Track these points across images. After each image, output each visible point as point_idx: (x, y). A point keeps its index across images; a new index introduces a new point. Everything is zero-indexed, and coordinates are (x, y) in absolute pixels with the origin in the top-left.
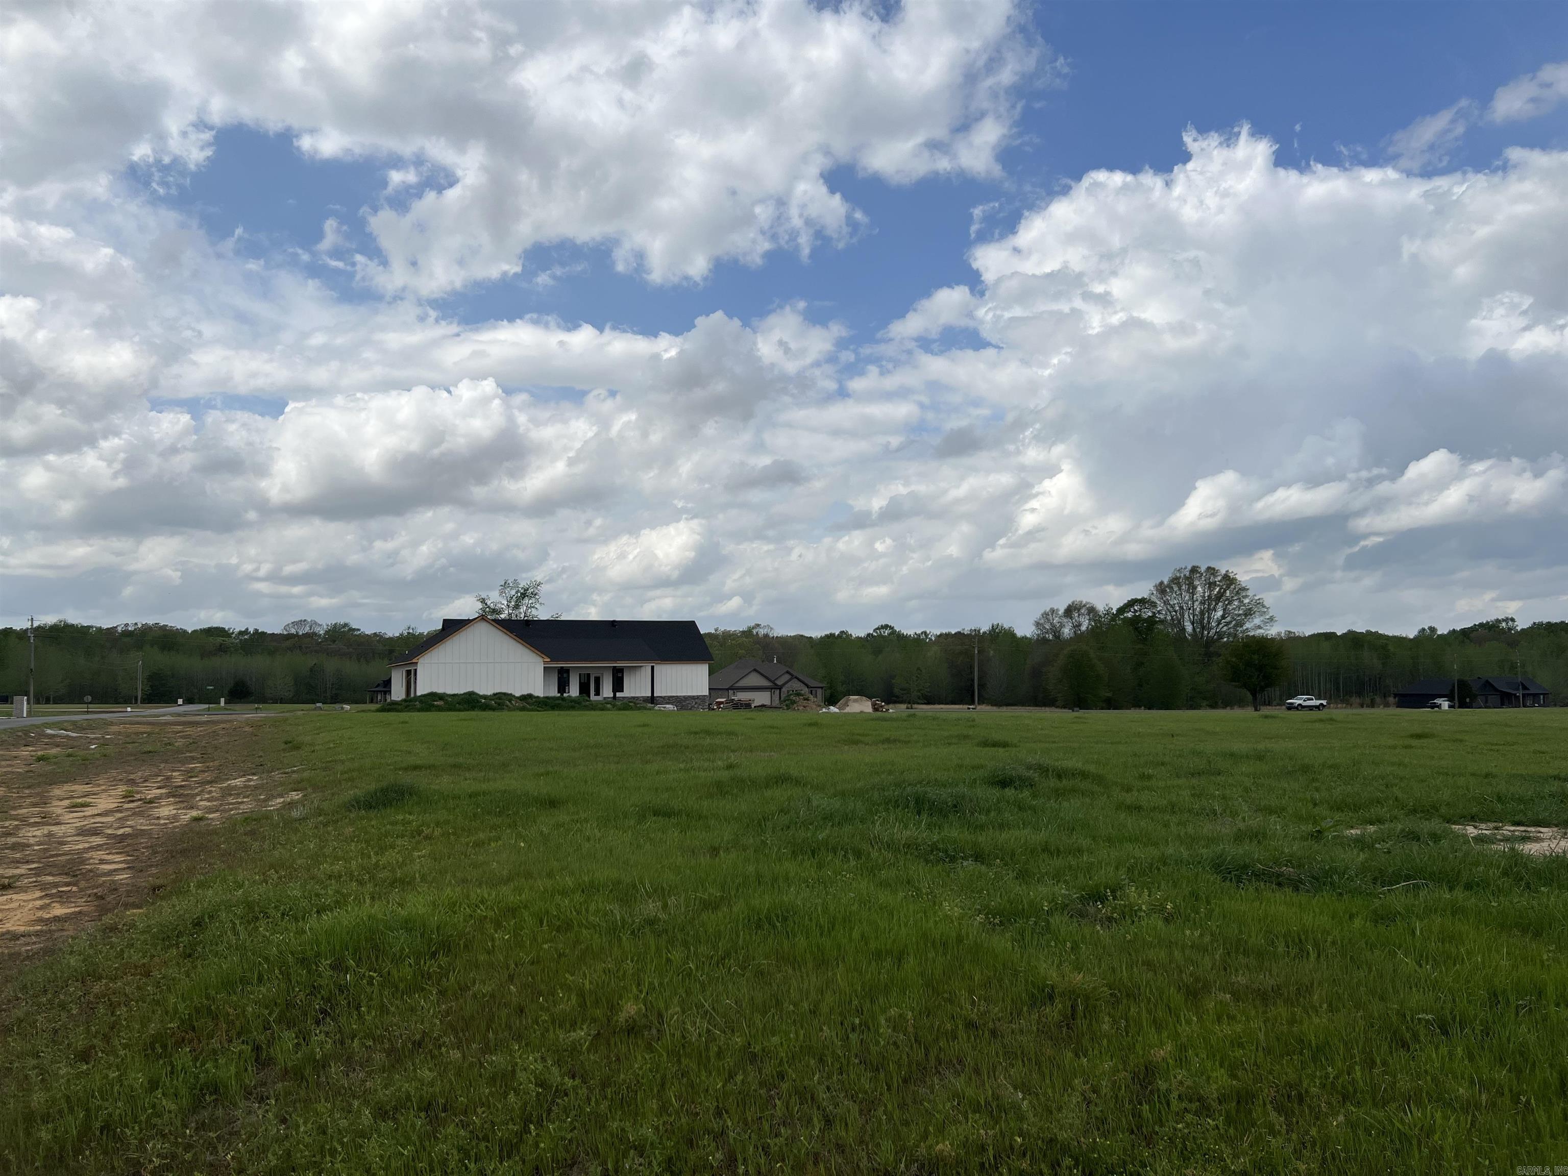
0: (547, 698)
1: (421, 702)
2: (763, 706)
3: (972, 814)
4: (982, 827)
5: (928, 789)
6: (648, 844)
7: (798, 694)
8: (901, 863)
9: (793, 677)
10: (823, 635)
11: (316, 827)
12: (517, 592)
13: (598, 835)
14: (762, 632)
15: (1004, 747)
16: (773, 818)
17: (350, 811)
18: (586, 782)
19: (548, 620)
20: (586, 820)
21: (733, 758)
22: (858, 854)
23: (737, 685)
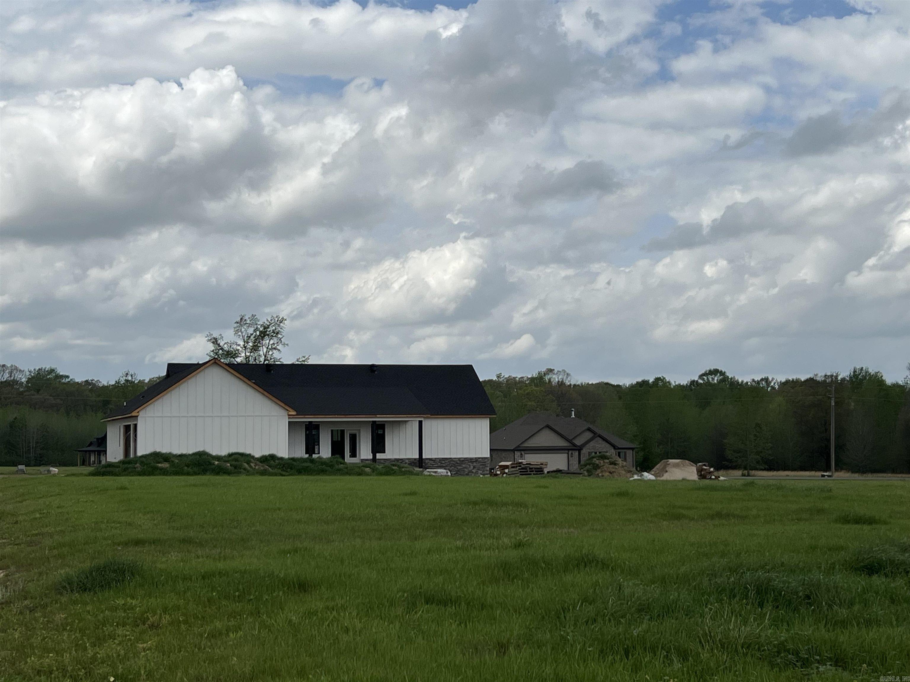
0: (293, 459)
1: (142, 463)
2: (559, 471)
3: (830, 606)
4: (844, 624)
5: (773, 575)
6: (420, 637)
7: (603, 457)
8: (740, 667)
9: (596, 435)
10: (634, 382)
11: (21, 613)
12: (255, 331)
13: (359, 626)
14: (555, 379)
15: (870, 523)
16: (574, 608)
17: (61, 594)
18: (342, 561)
19: (293, 365)
20: (344, 608)
21: (522, 535)
22: (684, 655)
23: (526, 445)
